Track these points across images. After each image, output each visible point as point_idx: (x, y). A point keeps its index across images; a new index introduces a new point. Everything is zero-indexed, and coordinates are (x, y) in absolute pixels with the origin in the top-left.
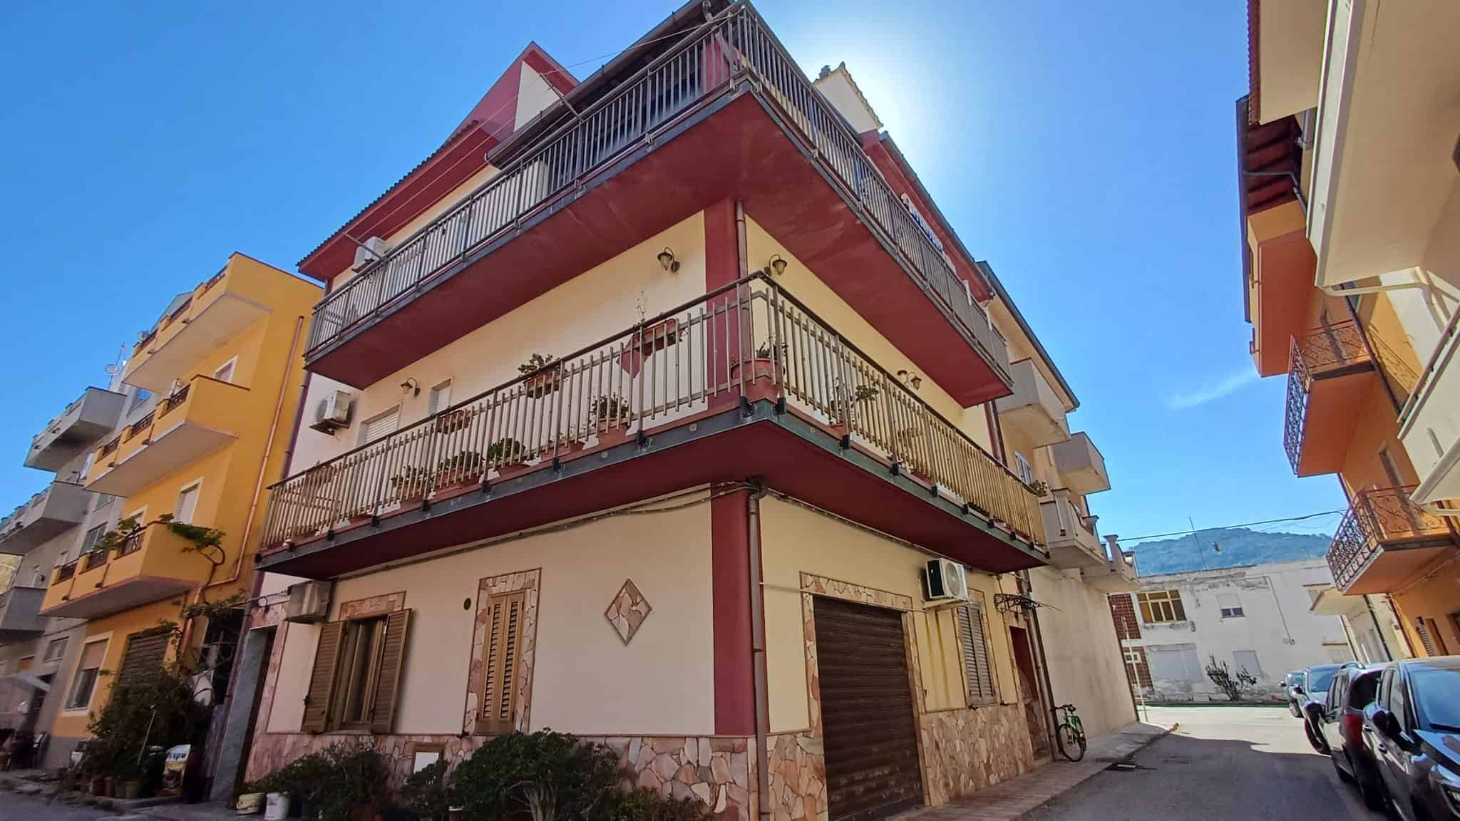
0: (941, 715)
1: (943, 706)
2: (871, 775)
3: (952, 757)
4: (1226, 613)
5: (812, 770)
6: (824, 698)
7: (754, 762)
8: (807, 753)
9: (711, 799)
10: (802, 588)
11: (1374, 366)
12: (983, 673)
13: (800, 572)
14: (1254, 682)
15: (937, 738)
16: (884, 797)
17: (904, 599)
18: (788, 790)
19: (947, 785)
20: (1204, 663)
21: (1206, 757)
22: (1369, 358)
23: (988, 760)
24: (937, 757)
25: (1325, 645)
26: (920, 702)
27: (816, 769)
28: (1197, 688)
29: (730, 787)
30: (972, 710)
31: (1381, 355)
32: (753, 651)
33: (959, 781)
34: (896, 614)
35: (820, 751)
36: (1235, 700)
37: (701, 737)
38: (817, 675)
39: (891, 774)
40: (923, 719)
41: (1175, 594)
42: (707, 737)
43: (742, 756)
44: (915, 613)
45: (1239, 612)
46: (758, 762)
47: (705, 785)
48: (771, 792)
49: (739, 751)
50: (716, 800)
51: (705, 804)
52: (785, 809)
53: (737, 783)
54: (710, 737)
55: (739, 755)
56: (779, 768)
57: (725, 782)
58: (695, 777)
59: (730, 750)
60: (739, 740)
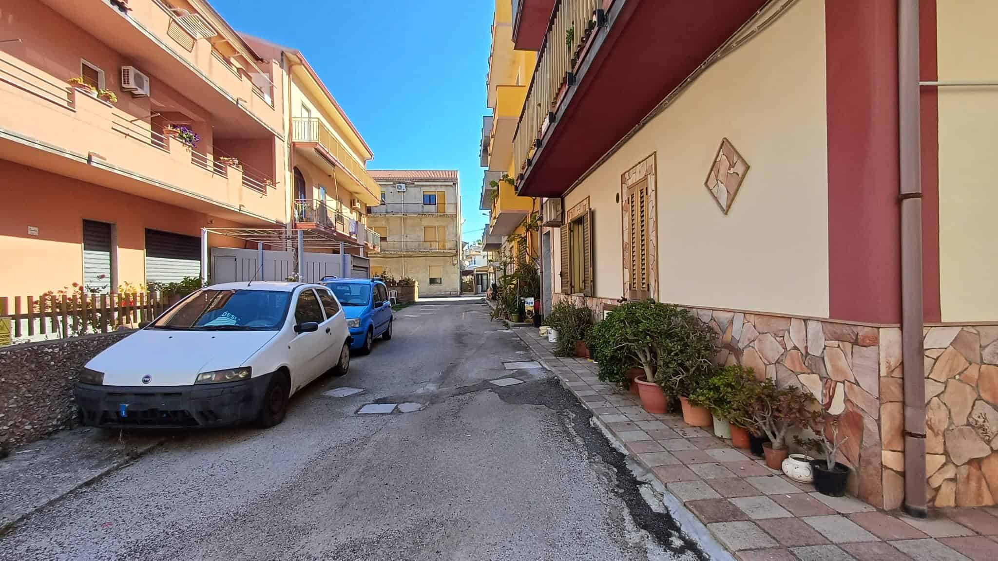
7: (894, 361)
9: (824, 395)
18: (984, 407)
29: (851, 388)
37: (809, 319)
42: (817, 320)
43: (870, 351)
46: (903, 363)
47: (816, 377)
48: (936, 405)
49: (866, 344)
50: (831, 398)
51: (816, 399)
52: (974, 433)
53: (860, 384)
54: (823, 321)
55: (865, 348)
56: (959, 374)
57: (843, 380)
58: (803, 365)
59: (852, 341)
60: (866, 329)
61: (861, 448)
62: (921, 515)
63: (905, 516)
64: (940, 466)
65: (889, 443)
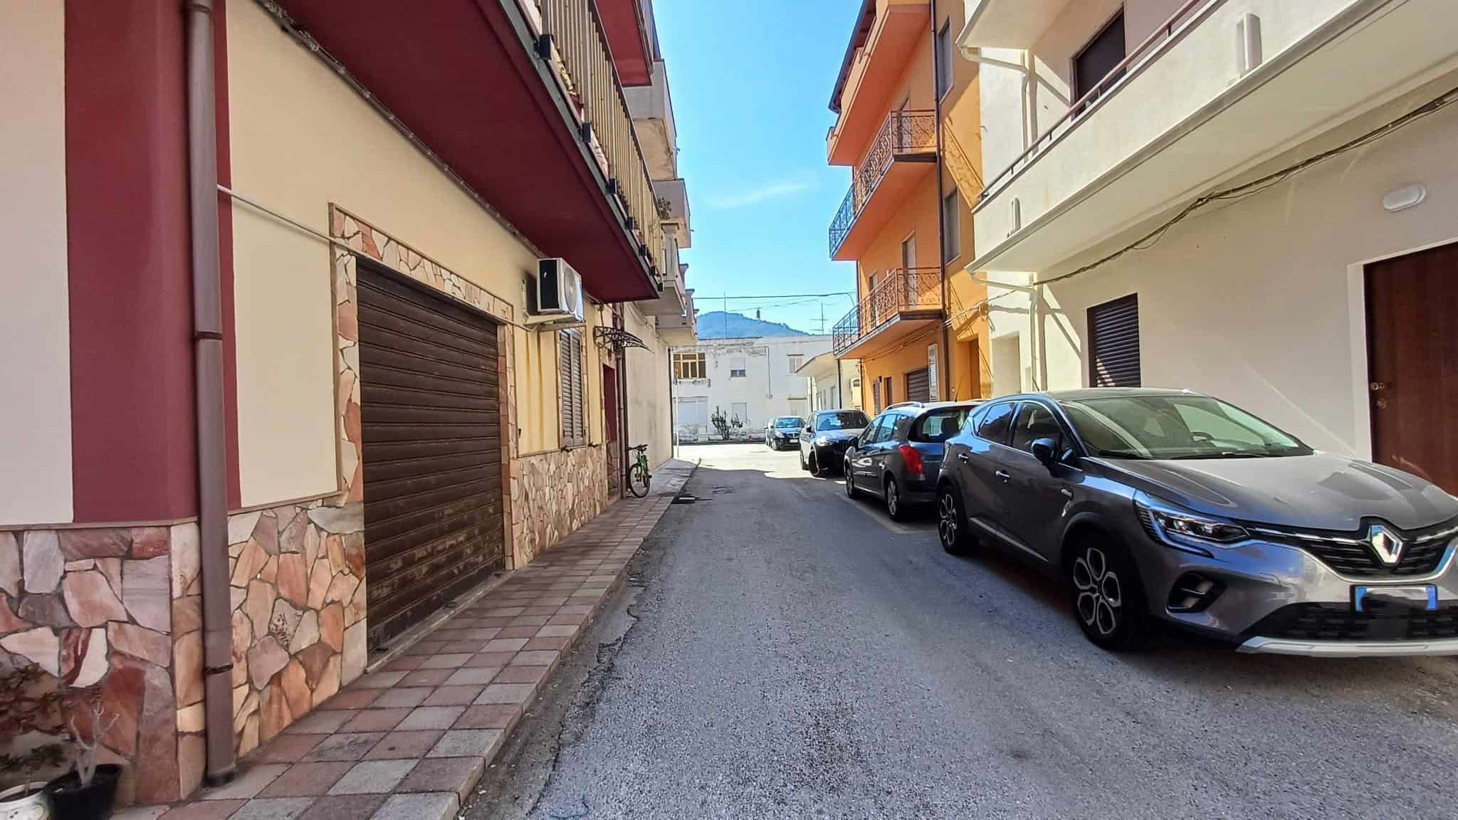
0: (533, 460)
1: (536, 449)
2: (440, 548)
3: (541, 508)
4: (734, 373)
5: (339, 559)
6: (367, 440)
7: (190, 572)
8: (329, 534)
9: (63, 660)
10: (331, 234)
11: (935, 159)
12: (576, 412)
13: (331, 205)
14: (741, 426)
15: (527, 486)
16: (456, 571)
17: (504, 306)
18: (283, 607)
19: (533, 540)
20: (712, 411)
21: (743, 486)
22: (935, 150)
23: (573, 508)
24: (526, 510)
25: (789, 399)
26: (512, 444)
27: (347, 557)
28: (702, 431)
29: (120, 632)
30: (565, 452)
31: (946, 148)
32: (194, 338)
33: (545, 534)
34: (490, 324)
35: (355, 527)
36: (727, 440)
37: (29, 529)
38: (357, 399)
39: (468, 539)
40: (515, 466)
41: (702, 356)
42: (48, 528)
43: (155, 566)
44: (515, 328)
45: (742, 373)
46: (201, 572)
47: (44, 633)
48: (239, 620)
49: (147, 555)
50: (79, 661)
51: (45, 672)
52: (275, 642)
53: (139, 621)
54: (59, 530)
55: (145, 562)
56: (260, 572)
57: (104, 621)
58: (14, 618)
59: (121, 554)
60: (147, 531)
61: (138, 722)
62: (229, 778)
63: (210, 790)
64: (243, 701)
65: (187, 696)
